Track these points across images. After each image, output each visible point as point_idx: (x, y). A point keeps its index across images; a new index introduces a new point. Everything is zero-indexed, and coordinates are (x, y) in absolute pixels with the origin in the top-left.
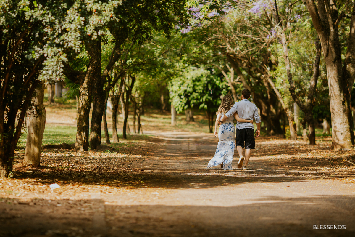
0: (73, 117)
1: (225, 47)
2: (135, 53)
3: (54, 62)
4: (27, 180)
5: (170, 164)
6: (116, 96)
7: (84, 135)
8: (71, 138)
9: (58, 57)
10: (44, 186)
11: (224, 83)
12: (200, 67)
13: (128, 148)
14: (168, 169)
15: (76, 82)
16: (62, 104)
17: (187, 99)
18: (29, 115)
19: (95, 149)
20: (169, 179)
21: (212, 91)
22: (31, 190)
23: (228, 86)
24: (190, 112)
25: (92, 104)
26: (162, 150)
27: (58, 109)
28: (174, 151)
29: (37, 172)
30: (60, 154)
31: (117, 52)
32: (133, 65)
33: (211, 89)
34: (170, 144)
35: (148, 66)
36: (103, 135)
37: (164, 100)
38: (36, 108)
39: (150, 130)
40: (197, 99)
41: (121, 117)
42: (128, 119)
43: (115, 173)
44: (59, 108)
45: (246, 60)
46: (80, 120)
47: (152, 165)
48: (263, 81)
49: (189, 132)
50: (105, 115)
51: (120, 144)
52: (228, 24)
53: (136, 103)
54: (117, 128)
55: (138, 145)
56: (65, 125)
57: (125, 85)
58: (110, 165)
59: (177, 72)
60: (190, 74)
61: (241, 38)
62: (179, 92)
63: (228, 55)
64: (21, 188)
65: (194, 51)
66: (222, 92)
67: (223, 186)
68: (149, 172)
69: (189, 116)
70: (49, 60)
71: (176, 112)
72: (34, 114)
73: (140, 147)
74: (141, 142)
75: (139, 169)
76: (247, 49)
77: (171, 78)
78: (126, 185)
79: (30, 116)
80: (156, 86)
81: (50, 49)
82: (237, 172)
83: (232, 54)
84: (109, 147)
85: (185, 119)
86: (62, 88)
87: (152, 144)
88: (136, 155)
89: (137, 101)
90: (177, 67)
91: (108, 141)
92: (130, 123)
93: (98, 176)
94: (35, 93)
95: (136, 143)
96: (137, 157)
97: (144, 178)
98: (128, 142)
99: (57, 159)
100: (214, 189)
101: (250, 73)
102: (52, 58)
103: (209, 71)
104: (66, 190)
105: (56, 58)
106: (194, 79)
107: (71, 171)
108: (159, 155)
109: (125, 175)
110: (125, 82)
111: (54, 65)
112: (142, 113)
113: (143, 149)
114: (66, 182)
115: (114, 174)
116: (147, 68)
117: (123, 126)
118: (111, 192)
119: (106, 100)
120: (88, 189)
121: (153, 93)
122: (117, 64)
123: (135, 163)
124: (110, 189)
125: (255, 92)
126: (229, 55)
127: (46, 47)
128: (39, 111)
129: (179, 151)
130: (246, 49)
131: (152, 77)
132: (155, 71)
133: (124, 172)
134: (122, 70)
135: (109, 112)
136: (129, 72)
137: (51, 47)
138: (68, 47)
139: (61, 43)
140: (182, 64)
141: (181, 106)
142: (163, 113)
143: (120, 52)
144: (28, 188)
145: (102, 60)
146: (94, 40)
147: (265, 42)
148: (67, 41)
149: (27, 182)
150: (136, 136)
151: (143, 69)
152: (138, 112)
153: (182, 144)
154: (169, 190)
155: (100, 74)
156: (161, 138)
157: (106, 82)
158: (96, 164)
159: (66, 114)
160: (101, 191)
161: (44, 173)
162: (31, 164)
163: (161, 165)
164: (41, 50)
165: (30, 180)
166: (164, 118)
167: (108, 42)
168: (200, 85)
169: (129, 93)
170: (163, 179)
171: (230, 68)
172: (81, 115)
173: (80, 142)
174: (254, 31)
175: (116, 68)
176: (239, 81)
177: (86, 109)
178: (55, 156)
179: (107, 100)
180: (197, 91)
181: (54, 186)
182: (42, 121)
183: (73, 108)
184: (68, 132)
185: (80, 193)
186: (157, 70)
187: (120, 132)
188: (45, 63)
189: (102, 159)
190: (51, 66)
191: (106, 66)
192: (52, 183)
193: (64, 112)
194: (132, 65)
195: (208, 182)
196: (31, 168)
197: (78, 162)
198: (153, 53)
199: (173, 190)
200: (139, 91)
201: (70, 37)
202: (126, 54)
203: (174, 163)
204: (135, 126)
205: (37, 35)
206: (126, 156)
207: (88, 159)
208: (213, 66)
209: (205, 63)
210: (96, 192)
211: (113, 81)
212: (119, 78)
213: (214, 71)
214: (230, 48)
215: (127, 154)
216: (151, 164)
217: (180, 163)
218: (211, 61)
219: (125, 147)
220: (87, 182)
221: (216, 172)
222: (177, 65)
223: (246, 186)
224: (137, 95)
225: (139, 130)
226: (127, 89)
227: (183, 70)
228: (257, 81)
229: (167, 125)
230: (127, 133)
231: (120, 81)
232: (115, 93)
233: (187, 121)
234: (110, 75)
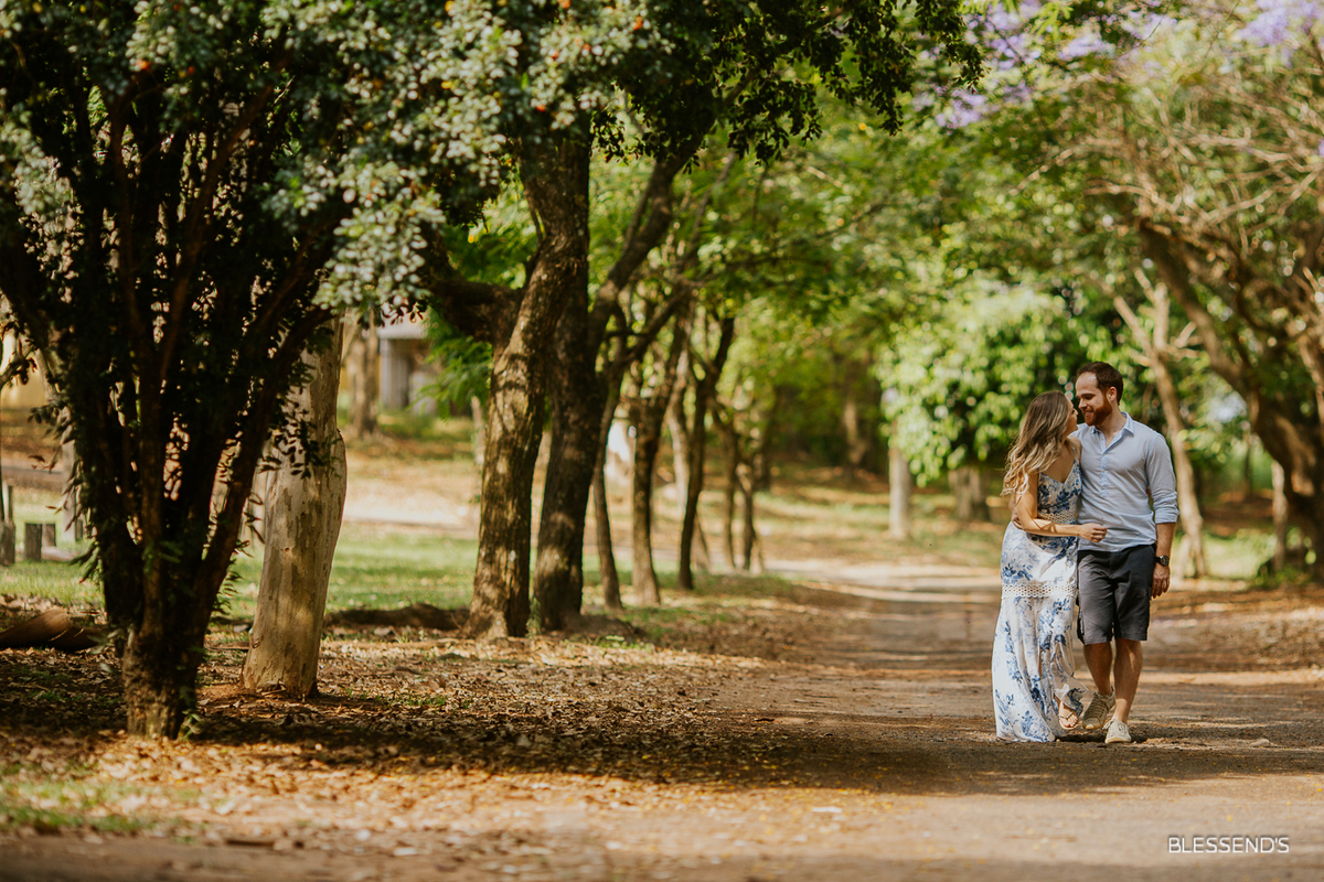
0: (458, 499)
1: (1132, 190)
2: (734, 214)
3: (384, 225)
4: (260, 748)
5: (886, 694)
6: (648, 399)
7: (511, 566)
8: (449, 584)
9: (404, 205)
10: (338, 774)
11: (1127, 352)
12: (1019, 283)
13: (700, 629)
14: (879, 714)
15: (478, 333)
16: (411, 440)
17: (960, 424)
18: (272, 464)
19: (555, 628)
20: (887, 755)
22: (282, 792)
23: (1144, 368)
24: (975, 479)
25: (546, 437)
26: (853, 638)
27: (394, 462)
28: (904, 645)
29: (302, 719)
30: (402, 648)
31: (659, 205)
32: (728, 265)
34: (884, 617)
35: (792, 270)
36: (592, 573)
37: (861, 422)
38: (303, 435)
39: (799, 556)
40: (1005, 422)
41: (670, 500)
42: (701, 508)
43: (649, 728)
44: (398, 456)
45: (1223, 252)
46: (491, 498)
47: (808, 699)
48: (1298, 347)
49: (965, 564)
50: (602, 484)
51: (665, 612)
52: (1147, 93)
53: (736, 436)
54: (653, 543)
55: (747, 618)
56: (423, 531)
57: (692, 358)
58: (623, 698)
59: (921, 300)
60: (975, 311)
61: (1203, 152)
62: (926, 392)
63: (1145, 226)
64: (238, 782)
65: (996, 210)
67: (1124, 784)
68: (795, 726)
69: (966, 496)
70: (363, 218)
71: (913, 478)
72: (293, 459)
73: (755, 627)
74: (756, 603)
75: (754, 715)
76: (1231, 202)
77: (894, 327)
78: (699, 774)
79: (277, 470)
80: (825, 365)
81: (368, 170)
83: (1162, 223)
84: (618, 621)
85: (951, 513)
86: (412, 367)
87: (805, 613)
88: (736, 655)
89: (739, 426)
90: (918, 281)
91: (613, 596)
92: (711, 523)
93: (573, 737)
94: (302, 367)
95: (736, 608)
96: (741, 665)
97: (776, 749)
98: (699, 606)
99: (392, 669)
100: (1087, 796)
101: (1241, 307)
102: (376, 207)
103: (1059, 302)
104: (433, 793)
105: (392, 210)
106: (993, 332)
107: (454, 716)
108: (840, 658)
109: (690, 737)
110: (689, 344)
111: (386, 238)
112: (763, 483)
113: (768, 635)
114: (432, 759)
115: (645, 730)
116: (791, 277)
117: (677, 537)
118: (631, 801)
120: (529, 789)
121: (813, 392)
122: (655, 258)
123: (735, 689)
124: (628, 791)
125: (1263, 391)
126: (1149, 225)
127: (347, 162)
128: (317, 450)
129: (928, 644)
130: (1223, 203)
131: (809, 318)
132: (826, 291)
133: (687, 727)
134: (677, 287)
135: (618, 472)
136: (711, 297)
137: (373, 159)
138: (445, 162)
139: (418, 144)
140: (941, 265)
141: (935, 453)
142: (854, 485)
143: (670, 208)
144: (266, 782)
145: (594, 240)
146: (562, 133)
147: (1307, 173)
148: (443, 135)
149: (266, 759)
150: (737, 578)
151: (769, 285)
152: (746, 475)
153: (937, 616)
155: (581, 301)
156: (844, 590)
157: (604, 336)
158: (563, 690)
159: (427, 481)
160: (590, 799)
161: (338, 724)
162: (279, 686)
163: (847, 699)
164: (330, 174)
165: (277, 750)
166: (859, 506)
167: (623, 148)
168: (1020, 360)
169: (706, 390)
170: (861, 754)
171: (1153, 285)
172: (495, 475)
173: (491, 592)
174: (1263, 123)
175: (652, 279)
176: (1190, 347)
177: (521, 449)
178: (378, 654)
179: (612, 416)
180: (1004, 388)
182: (328, 495)
183: (457, 457)
184: (438, 558)
185: (497, 803)
186: (834, 288)
187: (667, 563)
188: (347, 227)
189: (590, 671)
190: (372, 242)
191: (612, 267)
193: (419, 472)
194: (723, 267)
196: (276, 704)
197: (480, 684)
198: (815, 215)
199: (903, 798)
200: (749, 384)
201: (456, 119)
202: (698, 218)
203: (905, 690)
204: (730, 537)
205: (313, 109)
206: (694, 659)
207: (525, 670)
208: (1077, 276)
209: (1041, 263)
210: (568, 802)
211: (638, 335)
212: (663, 321)
213: (1081, 303)
214: (1155, 198)
215: (699, 651)
216: (806, 693)
217: (933, 692)
218: (1071, 254)
219: (689, 624)
220: (524, 762)
222: (919, 267)
223: (1224, 787)
224: (740, 402)
225: (748, 554)
226: (700, 374)
227: (945, 293)
228: (1272, 342)
229: (872, 534)
230: (694, 568)
231: (666, 336)
232: (645, 387)
233: (959, 519)
234: (625, 309)
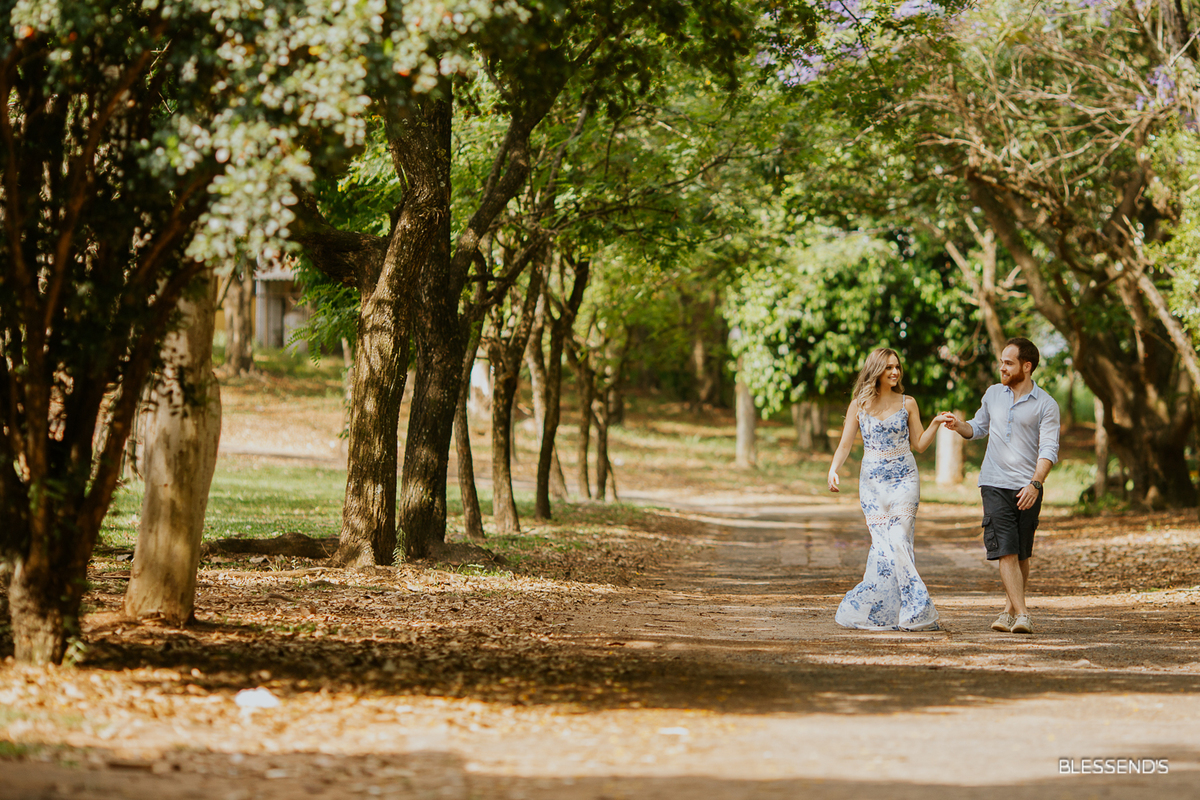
0: (330, 431)
1: (961, 142)
2: (587, 165)
3: (256, 183)
4: (142, 674)
5: (731, 618)
6: (507, 339)
7: (378, 498)
8: (320, 514)
9: (275, 163)
10: (213, 699)
11: (957, 293)
12: (856, 229)
13: (557, 556)
14: (724, 638)
15: (346, 279)
16: (284, 376)
17: (801, 360)
18: (152, 407)
19: (420, 557)
20: (732, 678)
21: (903, 326)
22: (160, 717)
23: (974, 308)
24: (815, 414)
25: (411, 376)
26: (700, 564)
27: (268, 397)
28: (748, 570)
29: (181, 645)
30: (275, 576)
31: (516, 158)
32: (583, 213)
33: (903, 320)
34: (731, 543)
35: (642, 218)
36: (455, 503)
37: (708, 359)
38: (180, 378)
39: (649, 486)
40: (843, 360)
41: (529, 433)
42: (558, 440)
43: (507, 652)
44: (271, 391)
45: (1047, 200)
46: (360, 435)
47: (657, 624)
48: (1117, 288)
49: (810, 494)
50: (464, 418)
51: (523, 540)
52: (975, 50)
53: (591, 373)
54: (513, 475)
55: (600, 545)
56: (296, 462)
57: (549, 299)
58: (483, 623)
59: (764, 245)
60: (814, 256)
61: (1027, 107)
62: (769, 331)
63: (973, 175)
64: (119, 706)
65: (833, 160)
66: (948, 333)
68: (645, 650)
69: (808, 427)
70: (235, 173)
71: (758, 411)
72: (171, 401)
73: (608, 554)
74: (608, 531)
75: (607, 639)
76: (1054, 154)
77: (739, 270)
78: (555, 697)
79: (155, 412)
80: (674, 306)
81: (241, 130)
82: (1009, 652)
83: (990, 173)
84: (479, 549)
86: (285, 308)
87: (656, 539)
88: (590, 581)
89: (593, 364)
90: (761, 227)
91: (475, 525)
92: (566, 455)
93: (435, 662)
94: (179, 315)
95: (591, 536)
96: (594, 591)
97: (627, 673)
98: (555, 533)
99: (265, 596)
100: (919, 716)
101: (1064, 252)
102: (249, 165)
103: (893, 246)
104: (303, 717)
105: (263, 169)
106: (831, 275)
107: (324, 641)
108: (688, 583)
109: (546, 661)
110: (546, 286)
111: (257, 194)
112: (617, 417)
113: (620, 562)
114: (303, 684)
115: (504, 655)
116: (641, 225)
117: (535, 467)
118: (488, 722)
119: (468, 355)
120: (393, 712)
121: (663, 331)
122: (513, 207)
123: (589, 614)
124: (487, 713)
125: (1084, 329)
126: (977, 175)
127: (223, 122)
128: (193, 392)
129: (771, 569)
130: (1047, 154)
131: (658, 262)
132: (674, 238)
133: (543, 651)
134: (534, 234)
135: (479, 407)
136: (567, 245)
137: (245, 120)
138: (313, 123)
139: (288, 107)
140: (783, 212)
141: (777, 390)
142: (700, 417)
143: (527, 160)
144: (146, 707)
145: (456, 190)
146: (423, 97)
147: (1126, 126)
148: (311, 98)
149: (146, 685)
150: (591, 507)
151: (621, 231)
152: (600, 410)
153: (780, 542)
154: (730, 721)
155: (444, 249)
156: (692, 518)
157: (465, 281)
158: (427, 616)
159: (299, 416)
160: (451, 722)
161: (214, 650)
162: (158, 614)
163: (694, 623)
164: (205, 133)
165: (156, 675)
166: (706, 438)
167: (480, 108)
168: (857, 300)
169: (562, 330)
170: (706, 677)
171: (982, 231)
172: (363, 414)
173: (360, 524)
174: (1084, 80)
175: (511, 226)
176: (1016, 288)
177: (388, 389)
178: (254, 582)
179: (474, 356)
180: (843, 327)
181: (256, 700)
182: (204, 434)
183: (328, 392)
184: (309, 489)
185: (363, 727)
186: (682, 234)
187: (526, 492)
188: (219, 184)
189: (453, 597)
190: (243, 198)
191: (472, 215)
192: (247, 688)
193: (293, 407)
194: (577, 215)
195: (892, 691)
196: (157, 630)
197: (349, 610)
198: (665, 166)
200: (602, 325)
201: (324, 82)
202: (554, 168)
203: (749, 614)
204: (585, 467)
205: (189, 72)
206: (550, 585)
207: (391, 596)
208: (909, 222)
209: (878, 211)
210: (429, 726)
211: (498, 279)
212: (522, 265)
213: (914, 246)
214: (983, 149)
215: (555, 577)
216: (655, 618)
217: (775, 616)
218: (904, 202)
219: (546, 551)
220: (388, 686)
221: (922, 653)
222: (761, 214)
223: (1047, 708)
224: (594, 341)
225: (602, 484)
226: (557, 315)
227: (786, 238)
228: (1093, 284)
229: (718, 464)
230: (552, 497)
231: (524, 279)
232: (504, 327)
233: (801, 450)
234: (485, 255)
